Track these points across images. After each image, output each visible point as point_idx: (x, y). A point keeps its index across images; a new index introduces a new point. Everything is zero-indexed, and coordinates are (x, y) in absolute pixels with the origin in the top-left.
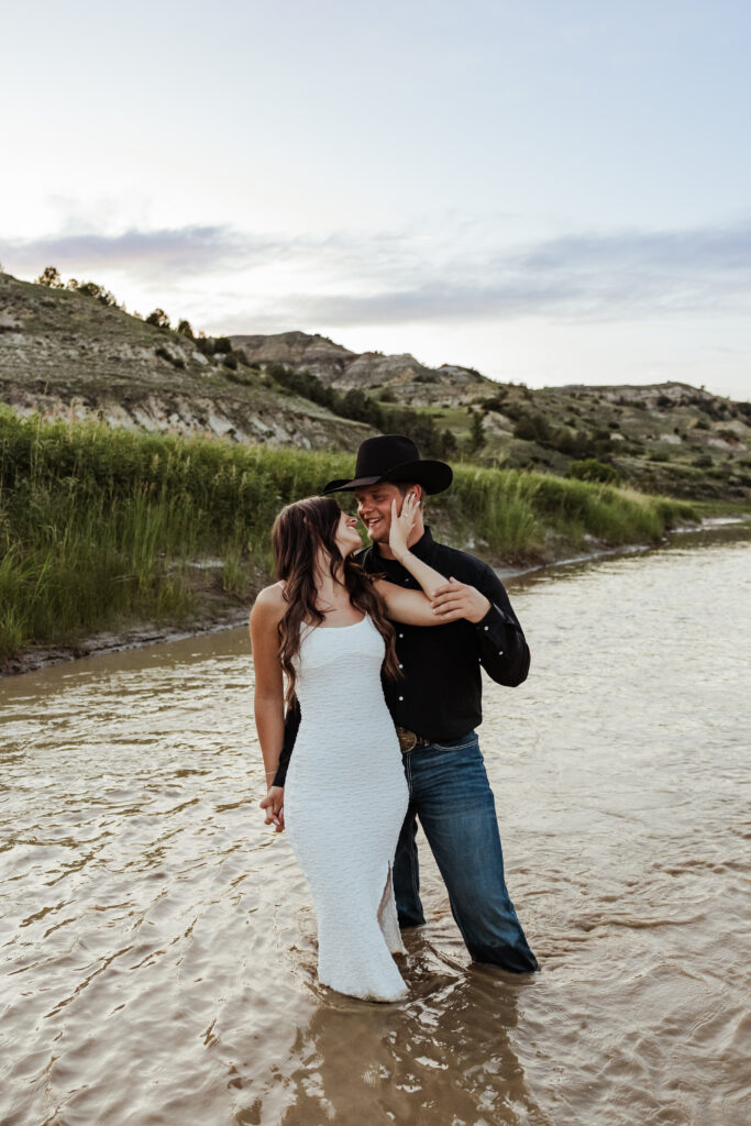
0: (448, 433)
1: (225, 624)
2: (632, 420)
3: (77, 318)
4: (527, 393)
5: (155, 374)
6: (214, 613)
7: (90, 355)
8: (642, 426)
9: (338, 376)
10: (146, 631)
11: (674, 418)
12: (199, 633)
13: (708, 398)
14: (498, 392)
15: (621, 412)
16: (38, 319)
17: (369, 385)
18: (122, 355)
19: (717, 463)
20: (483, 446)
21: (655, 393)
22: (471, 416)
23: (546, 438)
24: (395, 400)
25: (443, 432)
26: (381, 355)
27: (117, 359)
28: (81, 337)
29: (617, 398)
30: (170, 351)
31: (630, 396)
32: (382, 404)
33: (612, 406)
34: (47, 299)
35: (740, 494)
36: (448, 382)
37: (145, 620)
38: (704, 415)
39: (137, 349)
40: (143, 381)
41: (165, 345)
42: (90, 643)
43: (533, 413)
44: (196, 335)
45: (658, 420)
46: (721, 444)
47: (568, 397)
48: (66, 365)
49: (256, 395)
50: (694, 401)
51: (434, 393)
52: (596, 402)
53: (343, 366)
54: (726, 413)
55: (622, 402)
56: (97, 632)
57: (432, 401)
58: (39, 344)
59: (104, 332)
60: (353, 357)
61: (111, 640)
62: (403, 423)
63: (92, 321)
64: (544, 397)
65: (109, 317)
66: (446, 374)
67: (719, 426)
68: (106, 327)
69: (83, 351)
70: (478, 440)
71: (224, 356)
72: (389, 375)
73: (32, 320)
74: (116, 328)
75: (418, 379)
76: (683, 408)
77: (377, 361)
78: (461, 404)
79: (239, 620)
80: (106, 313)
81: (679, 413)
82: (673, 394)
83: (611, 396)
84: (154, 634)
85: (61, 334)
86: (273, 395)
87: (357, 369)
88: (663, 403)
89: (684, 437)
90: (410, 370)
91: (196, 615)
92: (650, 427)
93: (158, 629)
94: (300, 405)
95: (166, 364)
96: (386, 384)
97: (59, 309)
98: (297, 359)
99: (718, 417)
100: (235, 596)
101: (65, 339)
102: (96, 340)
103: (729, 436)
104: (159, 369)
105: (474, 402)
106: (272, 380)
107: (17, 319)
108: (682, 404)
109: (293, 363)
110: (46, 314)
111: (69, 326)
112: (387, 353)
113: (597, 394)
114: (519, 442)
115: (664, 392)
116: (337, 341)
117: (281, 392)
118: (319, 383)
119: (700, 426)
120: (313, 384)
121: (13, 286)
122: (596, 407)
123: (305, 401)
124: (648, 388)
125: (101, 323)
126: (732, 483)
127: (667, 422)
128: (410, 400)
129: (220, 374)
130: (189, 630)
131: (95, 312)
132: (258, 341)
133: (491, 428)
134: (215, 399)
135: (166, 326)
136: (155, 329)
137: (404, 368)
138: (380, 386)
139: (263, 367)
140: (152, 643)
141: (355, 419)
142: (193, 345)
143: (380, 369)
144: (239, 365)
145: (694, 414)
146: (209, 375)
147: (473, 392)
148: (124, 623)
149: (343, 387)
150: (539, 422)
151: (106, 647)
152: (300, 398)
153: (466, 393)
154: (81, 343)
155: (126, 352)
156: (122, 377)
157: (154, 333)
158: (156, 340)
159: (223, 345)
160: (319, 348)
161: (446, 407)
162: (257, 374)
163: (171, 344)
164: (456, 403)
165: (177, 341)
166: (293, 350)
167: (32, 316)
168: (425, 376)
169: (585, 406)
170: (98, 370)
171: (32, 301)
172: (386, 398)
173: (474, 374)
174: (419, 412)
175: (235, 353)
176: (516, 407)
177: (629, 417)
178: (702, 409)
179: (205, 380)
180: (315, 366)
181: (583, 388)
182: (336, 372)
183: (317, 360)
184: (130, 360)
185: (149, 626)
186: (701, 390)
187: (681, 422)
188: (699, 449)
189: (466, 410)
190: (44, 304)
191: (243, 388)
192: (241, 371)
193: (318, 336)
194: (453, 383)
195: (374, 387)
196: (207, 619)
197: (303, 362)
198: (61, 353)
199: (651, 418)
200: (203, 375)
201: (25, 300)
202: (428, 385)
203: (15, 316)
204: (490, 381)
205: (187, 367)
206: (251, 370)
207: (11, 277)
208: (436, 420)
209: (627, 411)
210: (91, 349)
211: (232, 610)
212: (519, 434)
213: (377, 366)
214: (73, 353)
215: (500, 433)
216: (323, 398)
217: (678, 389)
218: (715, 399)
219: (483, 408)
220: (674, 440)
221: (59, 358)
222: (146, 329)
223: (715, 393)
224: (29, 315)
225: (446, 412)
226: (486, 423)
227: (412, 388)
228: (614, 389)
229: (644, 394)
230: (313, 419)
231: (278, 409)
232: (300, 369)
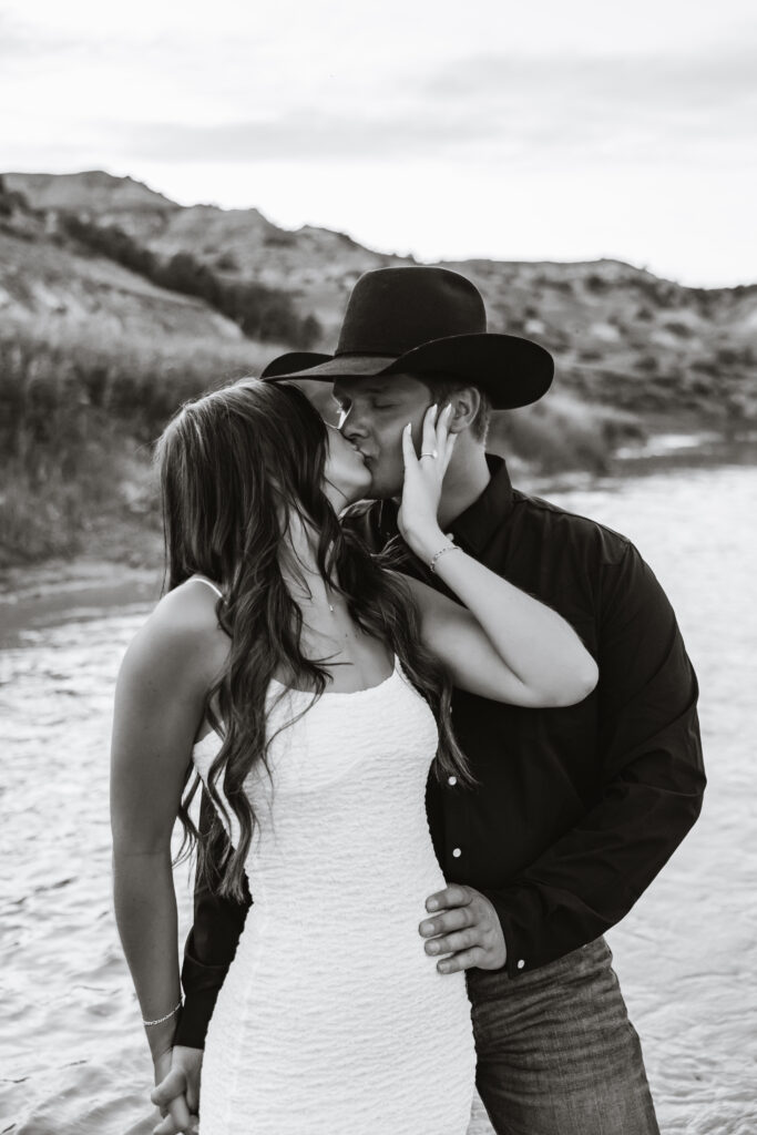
0: (311, 317)
2: (555, 307)
8: (569, 315)
9: (158, 232)
11: (610, 304)
13: (650, 280)
15: (540, 295)
17: (200, 247)
19: (664, 364)
21: (585, 272)
24: (238, 270)
25: (304, 316)
26: (217, 209)
29: (536, 277)
31: (553, 274)
32: (221, 274)
33: (529, 288)
35: (692, 406)
36: (309, 248)
38: (647, 302)
45: (589, 307)
46: (668, 339)
49: (41, 256)
50: (633, 284)
51: (293, 261)
52: (508, 281)
53: (163, 220)
54: (674, 300)
55: (542, 282)
57: (288, 270)
60: (178, 209)
66: (307, 238)
67: (666, 316)
72: (230, 234)
75: (268, 243)
76: (621, 291)
77: (211, 216)
78: (327, 278)
81: (615, 298)
82: (608, 274)
83: (527, 274)
86: (65, 256)
87: (185, 225)
88: (595, 284)
89: (623, 331)
90: (257, 230)
94: (104, 271)
96: (224, 248)
98: (100, 206)
99: (663, 304)
103: (679, 330)
105: (346, 276)
106: (65, 234)
108: (618, 286)
113: (507, 271)
115: (596, 271)
117: (77, 252)
118: (133, 242)
119: (644, 315)
120: (122, 244)
122: (509, 288)
124: (575, 265)
126: (683, 393)
127: (600, 311)
128: (257, 270)
132: (43, 181)
137: (249, 228)
138: (216, 250)
139: (51, 216)
141: (183, 293)
143: (216, 227)
144: (17, 212)
145: (635, 300)
147: (346, 262)
149: (165, 249)
153: (336, 263)
160: (129, 195)
161: (308, 281)
162: (42, 226)
164: (320, 277)
166: (93, 195)
168: (279, 240)
169: (494, 287)
172: (227, 264)
173: (345, 240)
174: (271, 286)
175: (11, 194)
177: (551, 303)
178: (644, 295)
180: (125, 217)
181: (489, 262)
182: (154, 228)
183: (126, 210)
186: (644, 269)
187: (617, 308)
188: (637, 346)
189: (335, 285)
191: (21, 246)
192: (19, 220)
193: (129, 178)
194: (316, 249)
195: (208, 251)
197: (107, 212)
199: (581, 305)
202: (282, 251)
204: (365, 250)
206: (33, 219)
208: (294, 299)
209: (547, 294)
213: (211, 222)
216: (137, 261)
217: (614, 268)
218: (659, 283)
220: (609, 333)
223: (661, 276)
225: (308, 288)
227: (261, 254)
228: (532, 266)
229: (571, 272)
230: (124, 292)
231: (71, 276)
232: (105, 222)
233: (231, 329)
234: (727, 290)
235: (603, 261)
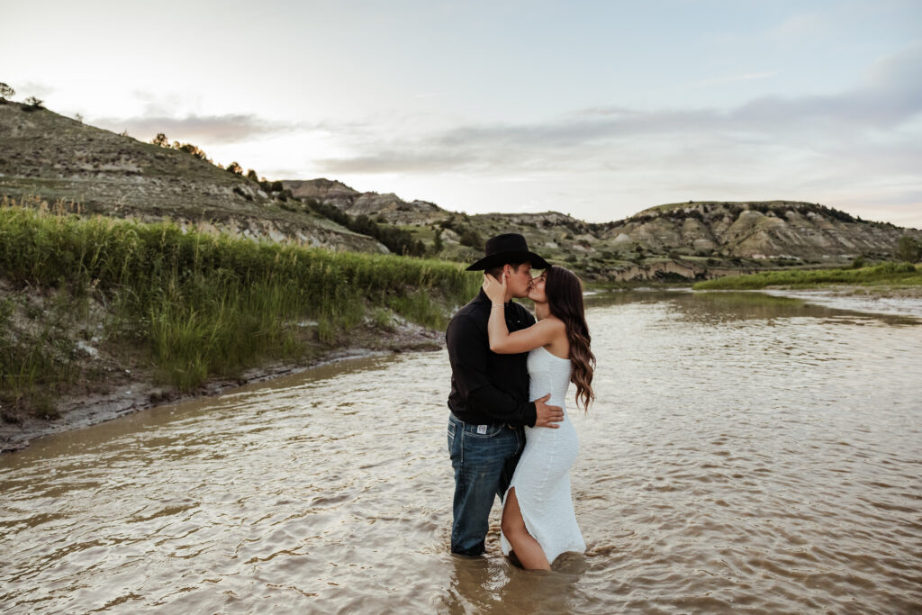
0: (420, 242)
1: (324, 361)
2: (529, 234)
3: (180, 167)
4: (466, 218)
5: (233, 204)
6: (317, 354)
7: (189, 191)
8: (535, 238)
9: (349, 206)
10: (279, 367)
11: (553, 233)
12: (311, 367)
13: (572, 221)
14: (449, 217)
15: (522, 229)
16: (153, 167)
17: (369, 212)
18: (211, 192)
19: (579, 259)
20: (442, 250)
21: (542, 218)
22: (434, 231)
23: (479, 245)
24: (387, 222)
25: (417, 241)
26: (376, 194)
27: (208, 194)
28: (183, 179)
29: (520, 221)
30: (243, 190)
31: (527, 220)
32: (379, 224)
33: (517, 226)
34: (159, 154)
35: (593, 278)
36: (418, 211)
37: (276, 360)
38: (570, 231)
39: (221, 188)
40: (226, 209)
41: (239, 185)
42: (246, 376)
43: (471, 230)
44: (260, 180)
45: (544, 234)
46: (580, 248)
47: (490, 220)
48: (173, 198)
49: (300, 218)
50: (564, 223)
51: (411, 217)
52: (507, 223)
53: (352, 200)
54: (583, 230)
55: (522, 223)
56: (249, 368)
57: (408, 222)
58: (154, 183)
59: (198, 176)
60: (359, 195)
61: (259, 373)
62: (392, 236)
63: (190, 169)
64: (477, 220)
65: (202, 167)
66: (416, 206)
67: (579, 237)
68: (200, 173)
69: (185, 188)
70: (439, 246)
71: (278, 193)
72: (382, 206)
73: (149, 168)
74: (207, 174)
75: (399, 209)
76: (558, 227)
77: (374, 197)
78: (426, 224)
79: (333, 358)
80: (199, 164)
81: (556, 230)
82: (552, 219)
83: (516, 220)
84: (284, 369)
85: (170, 177)
86: (311, 218)
87: (361, 203)
88: (546, 224)
89: (559, 244)
90: (394, 203)
91: (307, 356)
92: (538, 238)
93: (286, 365)
94: (327, 224)
95: (241, 198)
96: (379, 212)
97: (167, 161)
98: (323, 196)
99: (578, 232)
100: (327, 344)
101: (172, 180)
102: (193, 182)
103: (585, 244)
104: (236, 201)
105: (435, 223)
106: (310, 209)
107: (139, 166)
108: (557, 224)
109: (320, 198)
110: (158, 164)
111: (175, 172)
112: (380, 192)
113: (507, 219)
114: (463, 247)
115: (546, 217)
116: (348, 185)
117: (316, 216)
118: (339, 211)
119: (569, 237)
120: (335, 212)
121: (135, 145)
122: (508, 226)
123: (331, 222)
124: (537, 215)
125: (196, 170)
126: (588, 271)
127: (549, 236)
128: (395, 222)
129: (276, 204)
130: (305, 365)
131: (192, 163)
132: (299, 184)
133: (446, 239)
134: (273, 220)
135: (240, 174)
136: (232, 175)
137: (391, 202)
138: (376, 213)
139: (303, 200)
140: (284, 374)
141: (363, 233)
142: (258, 186)
143: (376, 203)
144: (288, 199)
145: (564, 230)
146: (269, 205)
147: (435, 217)
148: (264, 362)
149: (354, 214)
150: (474, 236)
151: (257, 378)
152: (327, 220)
153: (430, 218)
154: (183, 183)
155: (214, 189)
156: (212, 206)
157: (232, 177)
158: (233, 182)
159: (278, 186)
160: (337, 189)
161: (418, 226)
162: (299, 205)
163: (243, 185)
164: (423, 225)
165: (247, 183)
166: (321, 190)
167: (149, 165)
168: (404, 207)
169: (502, 226)
170: (195, 200)
171: (148, 155)
172: (381, 220)
173: (433, 206)
174: (402, 229)
175: (286, 191)
176: (461, 226)
177: (527, 232)
178: (569, 228)
179: (267, 208)
180: (335, 200)
181: (499, 215)
182: (348, 204)
183: (335, 196)
184: (217, 195)
185: (280, 364)
186: (569, 216)
187: (557, 234)
188: (568, 251)
189: (430, 228)
190: (157, 157)
191: (291, 214)
192: (289, 203)
193: (336, 181)
194: (421, 211)
195: (372, 213)
196: (314, 358)
197: (327, 198)
198: (169, 189)
199: (540, 233)
200: (265, 205)
201: (144, 154)
202: (406, 213)
203: (137, 164)
204: (443, 210)
205: (254, 200)
206: (295, 202)
207: (134, 139)
208: (412, 234)
209: (526, 229)
210: (190, 187)
211: (328, 353)
212: (463, 243)
213: (374, 200)
214: (178, 189)
215: (452, 242)
216: (342, 220)
217: (555, 216)
218: (576, 222)
219: (441, 226)
220: (553, 246)
221: (168, 192)
222: (227, 176)
223: (576, 218)
224: (146, 164)
225: (418, 229)
226: (443, 236)
227: (396, 215)
228: (518, 216)
229: (535, 218)
230: (337, 233)
231: (314, 227)
232: (326, 202)
233: (384, 248)
234: (606, 224)
235: (550, 213)
